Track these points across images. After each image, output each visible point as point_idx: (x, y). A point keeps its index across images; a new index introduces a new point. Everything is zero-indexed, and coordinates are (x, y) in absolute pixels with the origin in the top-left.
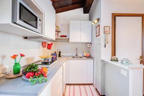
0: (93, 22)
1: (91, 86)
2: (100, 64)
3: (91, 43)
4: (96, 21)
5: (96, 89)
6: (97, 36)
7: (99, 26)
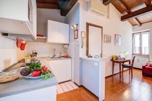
0: (73, 26)
1: (70, 82)
2: (79, 61)
3: (68, 45)
4: (75, 26)
5: (75, 83)
6: (75, 38)
7: (77, 30)
